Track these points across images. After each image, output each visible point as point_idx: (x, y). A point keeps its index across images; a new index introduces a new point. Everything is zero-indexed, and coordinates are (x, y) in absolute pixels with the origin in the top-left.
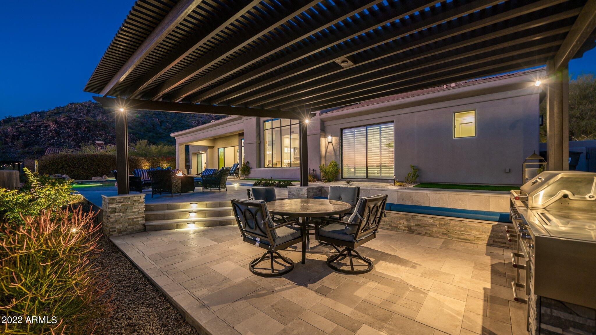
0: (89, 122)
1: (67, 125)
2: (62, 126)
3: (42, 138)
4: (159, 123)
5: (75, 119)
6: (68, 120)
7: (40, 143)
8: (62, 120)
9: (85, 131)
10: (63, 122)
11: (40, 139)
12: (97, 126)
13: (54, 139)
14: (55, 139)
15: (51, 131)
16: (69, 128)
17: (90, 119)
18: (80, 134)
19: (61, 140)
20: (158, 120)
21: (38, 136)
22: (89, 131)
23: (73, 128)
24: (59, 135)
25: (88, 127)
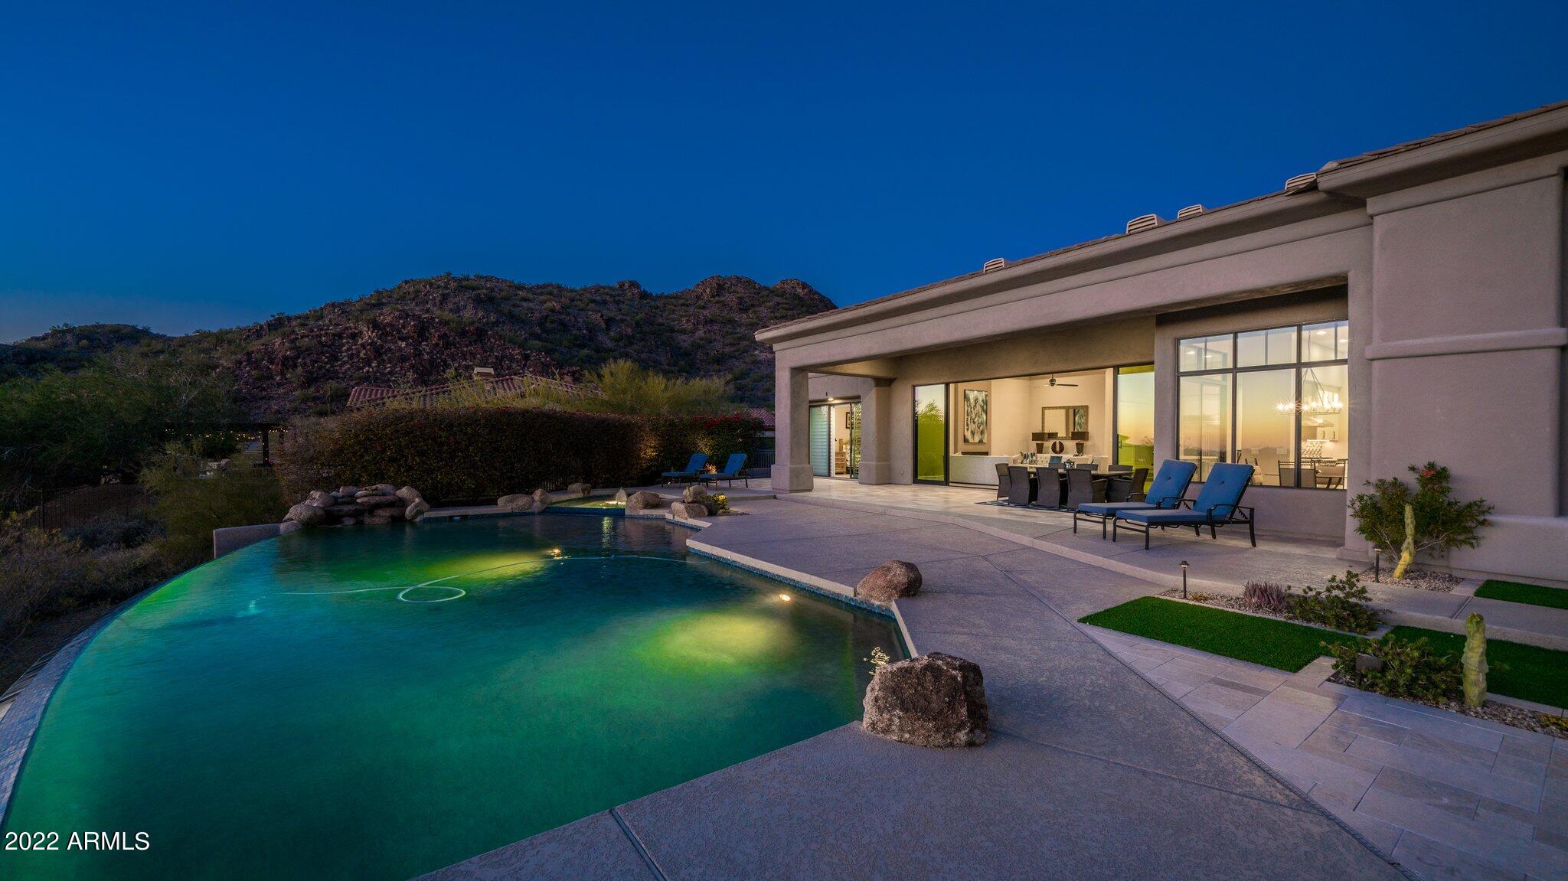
0: (447, 323)
1: (399, 332)
2: (387, 334)
3: (345, 363)
4: (604, 326)
5: (416, 317)
6: (401, 318)
7: (341, 375)
8: (388, 320)
9: (437, 345)
10: (390, 325)
11: (341, 366)
12: (463, 333)
13: (370, 366)
14: (373, 365)
15: (363, 346)
16: (402, 339)
17: (447, 315)
18: (428, 354)
19: (386, 368)
20: (602, 316)
21: (337, 360)
22: (447, 345)
23: (412, 338)
24: (381, 355)
25: (445, 334)
